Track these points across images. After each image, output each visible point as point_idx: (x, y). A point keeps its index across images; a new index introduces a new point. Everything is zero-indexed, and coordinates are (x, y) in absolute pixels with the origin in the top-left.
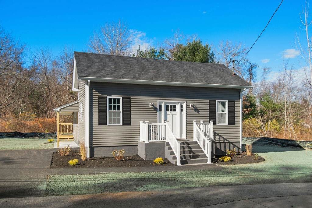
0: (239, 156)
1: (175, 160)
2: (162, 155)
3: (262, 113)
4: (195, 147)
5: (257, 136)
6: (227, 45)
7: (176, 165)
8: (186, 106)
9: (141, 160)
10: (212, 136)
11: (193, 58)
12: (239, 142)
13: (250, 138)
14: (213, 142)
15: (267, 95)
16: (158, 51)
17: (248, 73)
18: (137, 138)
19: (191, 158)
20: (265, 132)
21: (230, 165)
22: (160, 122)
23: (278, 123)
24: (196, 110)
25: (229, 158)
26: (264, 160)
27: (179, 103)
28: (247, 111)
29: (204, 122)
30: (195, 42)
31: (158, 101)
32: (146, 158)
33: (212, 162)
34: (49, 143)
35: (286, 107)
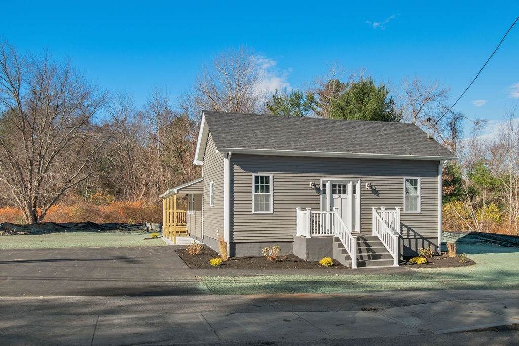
0: (437, 258)
1: (349, 262)
2: (330, 254)
3: (473, 193)
4: (375, 244)
5: (463, 231)
6: (415, 84)
7: (350, 268)
8: (361, 186)
9: (301, 261)
10: (398, 229)
11: (361, 108)
12: (438, 238)
13: (452, 233)
14: (400, 238)
15: (481, 163)
16: (304, 97)
17: (449, 128)
18: (293, 231)
19: (370, 259)
20: (476, 224)
21: (425, 269)
22: (324, 209)
23: (498, 210)
24: (374, 191)
25: (423, 260)
26: (474, 263)
27: (351, 182)
28: (449, 190)
29: (386, 209)
30: (363, 82)
31: (321, 179)
32: (307, 258)
33: (399, 264)
34: (152, 238)
35: (511, 183)
